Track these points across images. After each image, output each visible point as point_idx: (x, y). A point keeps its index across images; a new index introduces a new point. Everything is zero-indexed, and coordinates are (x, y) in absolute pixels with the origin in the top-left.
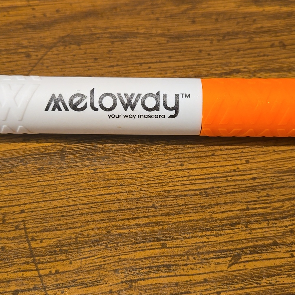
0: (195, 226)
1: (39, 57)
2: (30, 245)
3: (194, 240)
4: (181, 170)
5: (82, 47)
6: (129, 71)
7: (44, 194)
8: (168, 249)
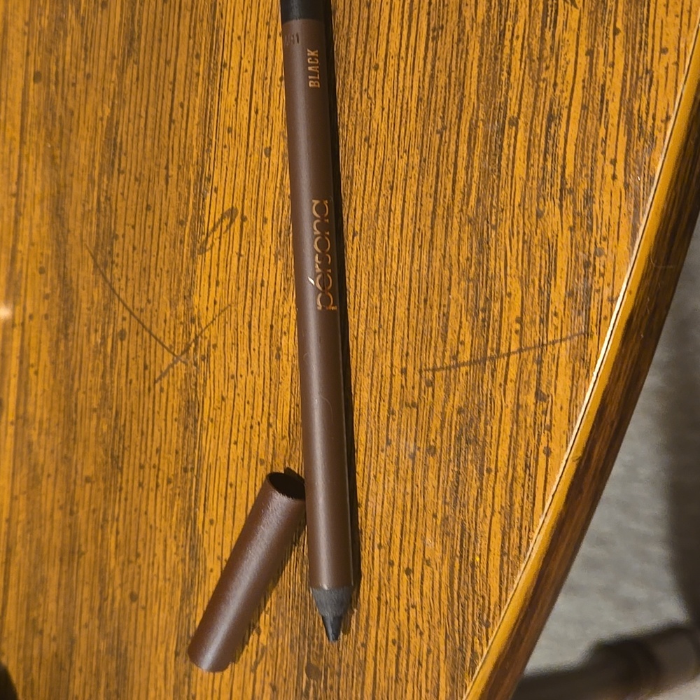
0: (491, 59)
1: (127, 314)
2: (464, 364)
3: (516, 64)
4: (385, 71)
5: (120, 232)
6: (182, 146)
7: (381, 330)
8: (522, 116)
